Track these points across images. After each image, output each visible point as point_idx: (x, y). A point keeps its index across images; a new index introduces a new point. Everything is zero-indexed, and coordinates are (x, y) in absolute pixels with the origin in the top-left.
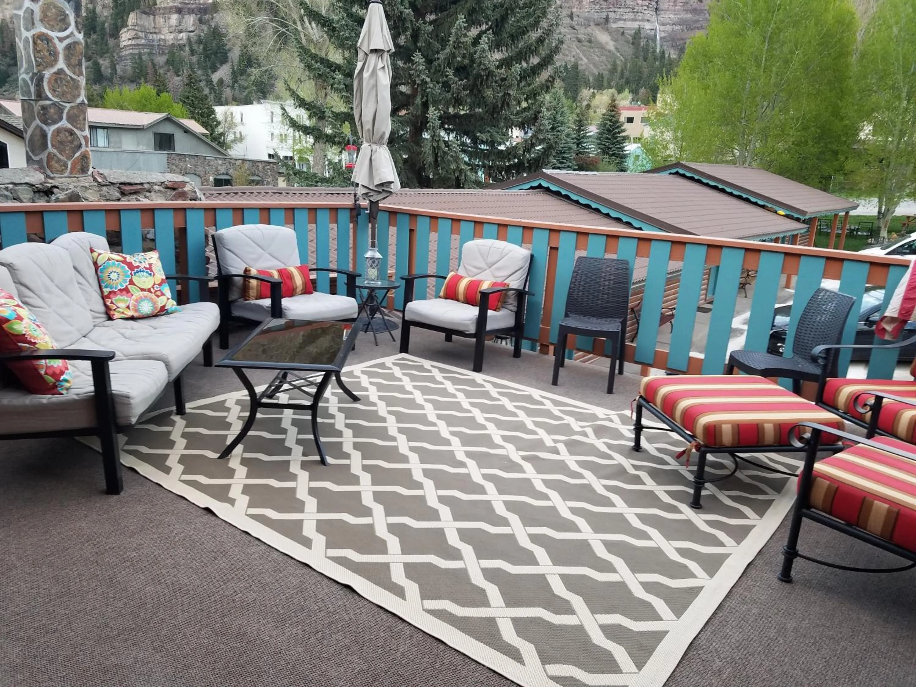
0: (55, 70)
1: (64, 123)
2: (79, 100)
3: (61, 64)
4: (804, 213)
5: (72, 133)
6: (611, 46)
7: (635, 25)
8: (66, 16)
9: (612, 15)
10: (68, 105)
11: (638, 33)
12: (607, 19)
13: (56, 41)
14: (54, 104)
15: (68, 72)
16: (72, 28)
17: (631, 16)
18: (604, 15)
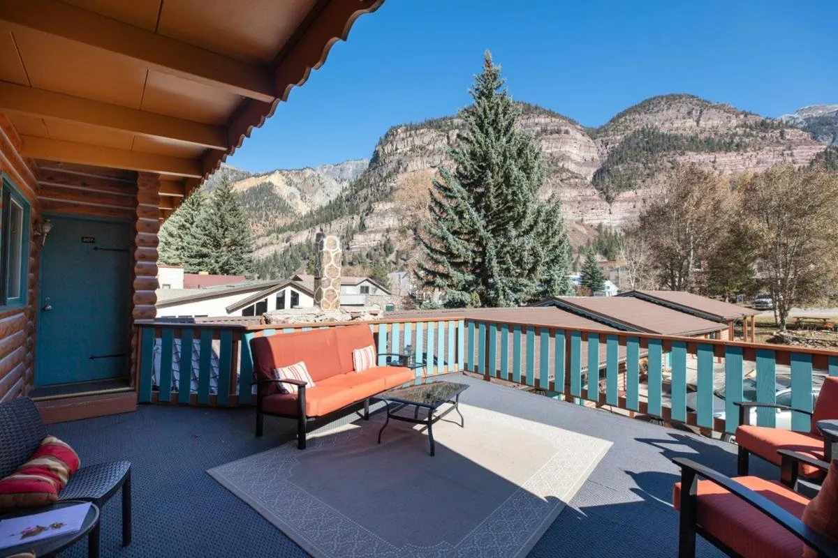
0: (330, 264)
1: (331, 287)
2: (338, 277)
3: (332, 262)
4: (722, 317)
5: (333, 291)
6: (585, 232)
7: (599, 222)
8: (336, 242)
9: (585, 218)
10: (333, 279)
11: (600, 226)
12: (582, 220)
13: (331, 253)
14: (328, 279)
15: (335, 266)
16: (338, 247)
17: (596, 217)
18: (581, 218)
